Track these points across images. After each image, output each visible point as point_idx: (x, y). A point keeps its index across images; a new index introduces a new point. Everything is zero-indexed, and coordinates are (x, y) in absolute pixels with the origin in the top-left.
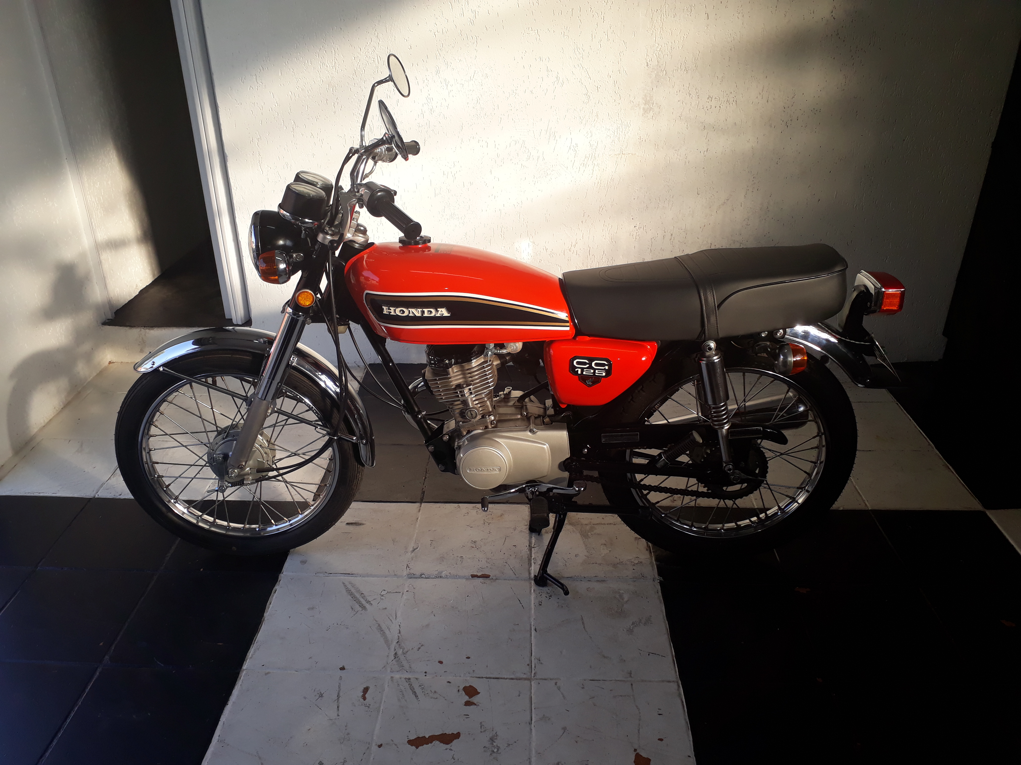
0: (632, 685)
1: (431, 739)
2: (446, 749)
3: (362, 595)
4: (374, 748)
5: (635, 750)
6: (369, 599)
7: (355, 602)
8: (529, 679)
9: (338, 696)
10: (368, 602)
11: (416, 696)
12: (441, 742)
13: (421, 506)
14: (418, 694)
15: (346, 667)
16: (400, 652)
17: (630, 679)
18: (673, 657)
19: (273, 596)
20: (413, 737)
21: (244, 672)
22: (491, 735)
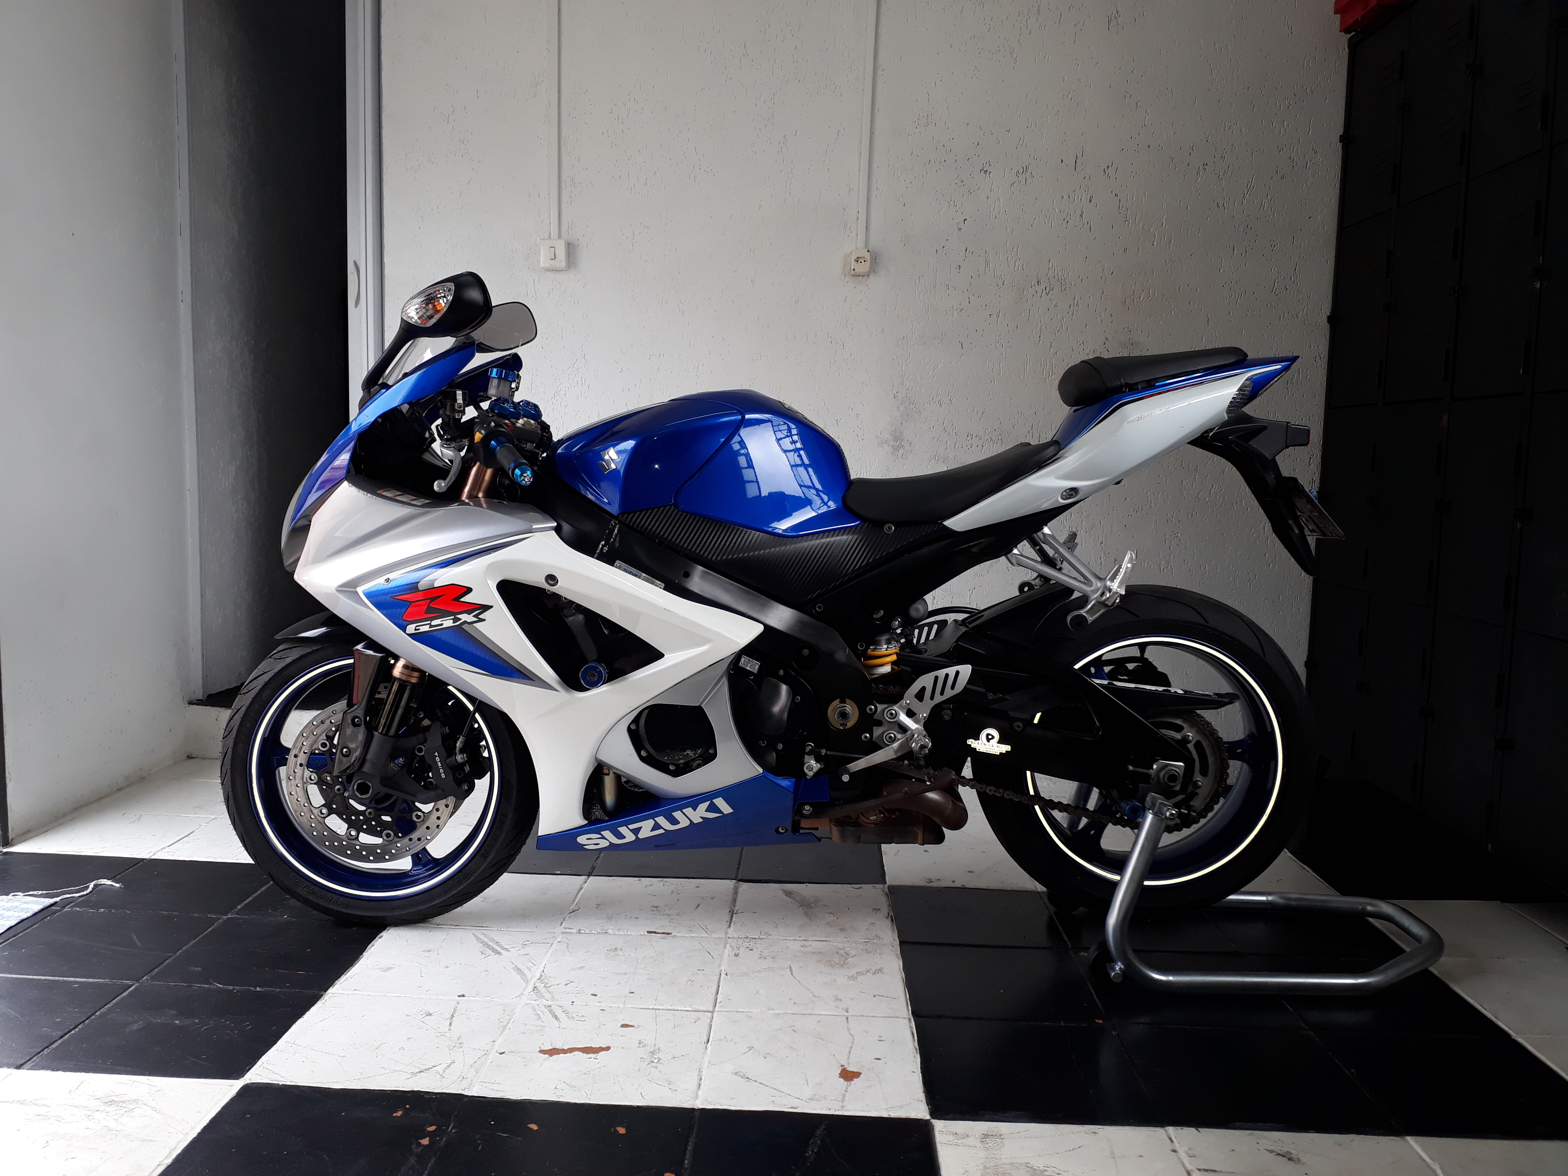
0: (847, 1018)
1: (571, 1050)
2: (590, 1058)
3: (498, 944)
4: (493, 1055)
5: (842, 1066)
6: (507, 947)
7: (486, 948)
8: (712, 1012)
9: (452, 1016)
10: (506, 949)
11: (556, 1018)
12: (584, 1052)
13: (588, 879)
14: (558, 1017)
15: (466, 995)
16: (541, 986)
17: (847, 1014)
18: (907, 1000)
19: (377, 940)
20: (548, 1047)
21: (329, 995)
22: (652, 1050)
